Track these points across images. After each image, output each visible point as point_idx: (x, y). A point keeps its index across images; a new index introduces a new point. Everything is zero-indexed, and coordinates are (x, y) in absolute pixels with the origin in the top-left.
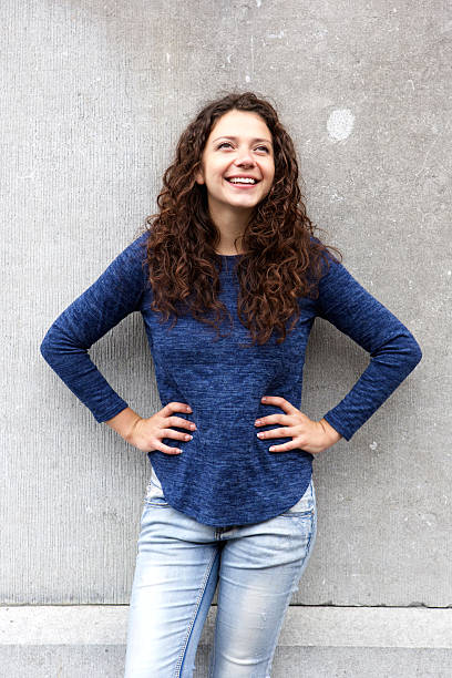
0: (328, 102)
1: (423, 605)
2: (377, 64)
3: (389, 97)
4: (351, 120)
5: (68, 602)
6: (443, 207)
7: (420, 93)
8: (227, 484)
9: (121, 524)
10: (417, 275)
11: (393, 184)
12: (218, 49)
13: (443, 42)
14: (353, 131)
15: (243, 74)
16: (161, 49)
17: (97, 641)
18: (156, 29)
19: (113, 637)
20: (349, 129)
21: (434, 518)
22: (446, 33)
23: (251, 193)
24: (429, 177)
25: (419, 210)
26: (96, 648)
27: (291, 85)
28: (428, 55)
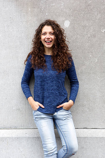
0: (64, 19)
1: (86, 128)
2: (75, 10)
3: (77, 18)
4: (69, 23)
5: (9, 128)
6: (89, 41)
7: (84, 17)
8: (50, 104)
9: (21, 111)
10: (84, 56)
11: (79, 37)
12: (40, 7)
13: (89, 6)
14: (70, 25)
15: (46, 13)
16: (28, 8)
17: (16, 136)
18: (27, 3)
19: (19, 135)
20: (69, 25)
21: (88, 109)
22: (89, 4)
23: (50, 45)
24: (86, 35)
25: (84, 42)
26: (15, 138)
27: (56, 15)
28: (85, 8)
